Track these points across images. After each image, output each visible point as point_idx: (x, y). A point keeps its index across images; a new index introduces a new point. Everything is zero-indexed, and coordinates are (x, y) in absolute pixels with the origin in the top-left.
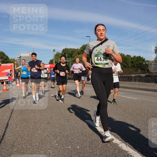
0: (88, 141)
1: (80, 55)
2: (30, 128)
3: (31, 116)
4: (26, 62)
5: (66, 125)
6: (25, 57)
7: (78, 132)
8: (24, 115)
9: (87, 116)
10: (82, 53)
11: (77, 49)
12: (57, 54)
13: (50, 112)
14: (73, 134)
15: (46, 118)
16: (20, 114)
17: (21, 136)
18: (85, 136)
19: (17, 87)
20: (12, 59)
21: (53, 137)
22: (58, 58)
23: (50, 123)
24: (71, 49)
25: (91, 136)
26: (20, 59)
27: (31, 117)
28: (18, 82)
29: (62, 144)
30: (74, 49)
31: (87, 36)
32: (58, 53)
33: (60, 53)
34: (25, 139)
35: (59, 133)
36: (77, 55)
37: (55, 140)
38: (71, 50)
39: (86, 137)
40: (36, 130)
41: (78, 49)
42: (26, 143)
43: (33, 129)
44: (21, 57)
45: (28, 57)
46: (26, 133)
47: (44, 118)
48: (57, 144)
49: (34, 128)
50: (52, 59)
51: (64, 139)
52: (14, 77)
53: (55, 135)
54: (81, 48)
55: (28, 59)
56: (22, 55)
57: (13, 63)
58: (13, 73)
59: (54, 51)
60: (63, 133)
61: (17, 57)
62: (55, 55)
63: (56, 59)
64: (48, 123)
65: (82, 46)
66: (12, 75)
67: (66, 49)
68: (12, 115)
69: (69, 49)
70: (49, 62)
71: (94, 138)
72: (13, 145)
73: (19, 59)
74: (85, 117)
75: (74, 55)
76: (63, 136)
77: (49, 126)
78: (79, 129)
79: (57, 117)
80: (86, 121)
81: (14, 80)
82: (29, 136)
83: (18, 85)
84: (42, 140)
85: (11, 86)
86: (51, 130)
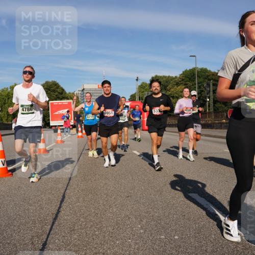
0: (193, 228)
1: (179, 87)
2: (99, 203)
3: (101, 184)
4: (93, 97)
5: (157, 201)
6: (90, 90)
7: (176, 212)
8: (90, 182)
9: (191, 187)
10: (182, 84)
11: (174, 76)
12: (141, 85)
13: (131, 178)
14: (168, 216)
15: (124, 189)
16: (83, 181)
17: (86, 215)
18: (189, 219)
19: (78, 137)
20: (69, 93)
21: (136, 218)
22: (143, 92)
23: (131, 197)
24: (164, 77)
25: (198, 219)
26: (84, 93)
27: (101, 186)
28: (80, 129)
29: (150, 231)
30: (169, 76)
31: (191, 56)
32: (143, 83)
33: (146, 84)
34: (91, 221)
35: (146, 213)
36: (175, 87)
37: (140, 224)
38: (164, 79)
39: (189, 221)
40: (108, 207)
41: (176, 77)
42: (92, 226)
43: (104, 205)
44: (84, 89)
45: (96, 90)
46: (93, 211)
47: (122, 188)
48: (142, 231)
49: (105, 203)
50: (134, 93)
51: (153, 223)
52: (72, 121)
53: (140, 215)
54: (181, 74)
55: (96, 93)
56: (87, 86)
57: (72, 99)
58: (72, 116)
59: (137, 80)
60: (152, 213)
61: (79, 91)
62: (139, 86)
63: (140, 93)
64: (128, 197)
65: (183, 72)
66: (70, 118)
67: (156, 76)
68: (71, 181)
69: (161, 77)
70: (129, 98)
71: (202, 223)
72: (72, 229)
73: (81, 94)
74: (189, 188)
75: (170, 86)
76: (152, 218)
77: (130, 201)
78: (178, 208)
79: (143, 188)
80: (190, 195)
81: (74, 126)
82: (97, 217)
83: (80, 134)
84: (117, 224)
85: (69, 136)
86: (132, 208)
